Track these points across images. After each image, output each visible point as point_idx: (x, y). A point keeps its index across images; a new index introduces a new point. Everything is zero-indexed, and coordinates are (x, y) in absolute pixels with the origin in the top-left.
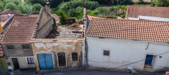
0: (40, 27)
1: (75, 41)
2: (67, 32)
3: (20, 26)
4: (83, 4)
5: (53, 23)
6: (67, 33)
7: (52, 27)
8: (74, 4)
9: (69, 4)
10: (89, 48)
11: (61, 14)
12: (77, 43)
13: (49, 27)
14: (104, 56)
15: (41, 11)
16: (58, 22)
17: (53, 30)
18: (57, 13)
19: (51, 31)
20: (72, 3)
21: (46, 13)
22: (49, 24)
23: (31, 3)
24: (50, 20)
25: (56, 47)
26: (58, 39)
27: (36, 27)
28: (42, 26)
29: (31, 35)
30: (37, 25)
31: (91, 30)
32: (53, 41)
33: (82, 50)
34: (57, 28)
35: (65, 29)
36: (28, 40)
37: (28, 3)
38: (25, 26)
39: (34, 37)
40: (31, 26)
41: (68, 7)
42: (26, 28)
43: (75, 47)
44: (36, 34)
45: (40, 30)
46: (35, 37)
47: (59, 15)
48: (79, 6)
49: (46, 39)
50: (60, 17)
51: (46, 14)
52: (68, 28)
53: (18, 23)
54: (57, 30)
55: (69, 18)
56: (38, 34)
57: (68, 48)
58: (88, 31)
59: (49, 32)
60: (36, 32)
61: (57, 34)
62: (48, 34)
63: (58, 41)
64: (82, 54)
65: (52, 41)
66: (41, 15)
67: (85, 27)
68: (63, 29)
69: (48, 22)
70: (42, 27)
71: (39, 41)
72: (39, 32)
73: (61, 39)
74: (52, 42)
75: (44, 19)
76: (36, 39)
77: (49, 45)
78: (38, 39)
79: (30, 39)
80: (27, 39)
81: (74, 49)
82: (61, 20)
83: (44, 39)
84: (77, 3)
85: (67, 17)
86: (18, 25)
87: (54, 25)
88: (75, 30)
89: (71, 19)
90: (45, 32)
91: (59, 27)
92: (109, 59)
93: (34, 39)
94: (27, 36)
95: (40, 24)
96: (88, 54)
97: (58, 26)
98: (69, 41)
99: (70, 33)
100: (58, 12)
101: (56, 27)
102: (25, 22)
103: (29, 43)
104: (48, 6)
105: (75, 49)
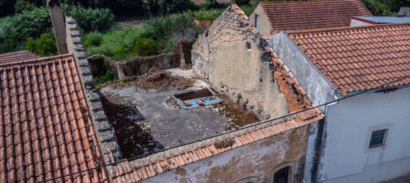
10: (328, 139)
12: (294, 132)
14: (372, 149)
25: (225, 168)
32: (218, 146)
33: (305, 151)
43: (288, 148)
57: (265, 158)
63: (239, 143)
64: (302, 168)
65: (214, 150)
67: (286, 68)
76: (135, 162)
77: (197, 172)
81: (282, 157)
88: (179, 89)
92: (381, 156)
93: (126, 165)
96: (323, 160)
105: (287, 154)
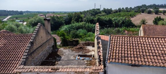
0: (35, 47)
1: (88, 70)
2: (72, 55)
3: (6, 47)
4: (85, 27)
5: (53, 44)
6: (72, 58)
7: (52, 49)
8: (76, 27)
9: (70, 27)
11: (63, 35)
12: (90, 73)
13: (47, 48)
15: (38, 26)
16: (59, 43)
17: (52, 52)
18: (58, 33)
19: (50, 54)
20: (73, 26)
21: (46, 29)
22: (48, 44)
23: (32, 26)
24: (50, 39)
26: (61, 66)
27: (28, 48)
28: (38, 46)
29: (19, 59)
30: (30, 45)
31: (113, 53)
32: (52, 69)
34: (58, 50)
35: (68, 52)
36: (13, 68)
37: (30, 26)
38: (13, 46)
39: (23, 63)
40: (21, 46)
41: (69, 30)
42: (14, 49)
44: (27, 59)
45: (33, 52)
46: (25, 64)
47: (60, 36)
48: (80, 29)
49: (41, 67)
50: (61, 38)
51: (44, 31)
52: (73, 51)
53: (4, 42)
54: (58, 53)
55: (72, 39)
56: (30, 59)
58: (109, 54)
59: (47, 56)
60: (26, 56)
61: (58, 58)
62: (45, 58)
63: (60, 70)
65: (50, 70)
66: (38, 31)
67: (101, 49)
68: (66, 52)
69: (46, 41)
70: (38, 48)
71: (29, 71)
72: (31, 55)
73: (65, 67)
74: (50, 72)
75: (42, 37)
76: (25, 67)
78: (28, 67)
79: (16, 67)
80: (11, 67)
82: (62, 41)
83: (38, 67)
84: (79, 26)
85: (69, 38)
86: (4, 45)
87: (55, 47)
88: (82, 53)
89: (74, 40)
90: (42, 56)
91: (61, 49)
93: (22, 66)
94: (13, 61)
95: (34, 44)
97: (59, 48)
98: (78, 70)
99: (75, 57)
100: (60, 32)
101: (56, 49)
102: (15, 40)
103: (13, 72)
104: (48, 22)
